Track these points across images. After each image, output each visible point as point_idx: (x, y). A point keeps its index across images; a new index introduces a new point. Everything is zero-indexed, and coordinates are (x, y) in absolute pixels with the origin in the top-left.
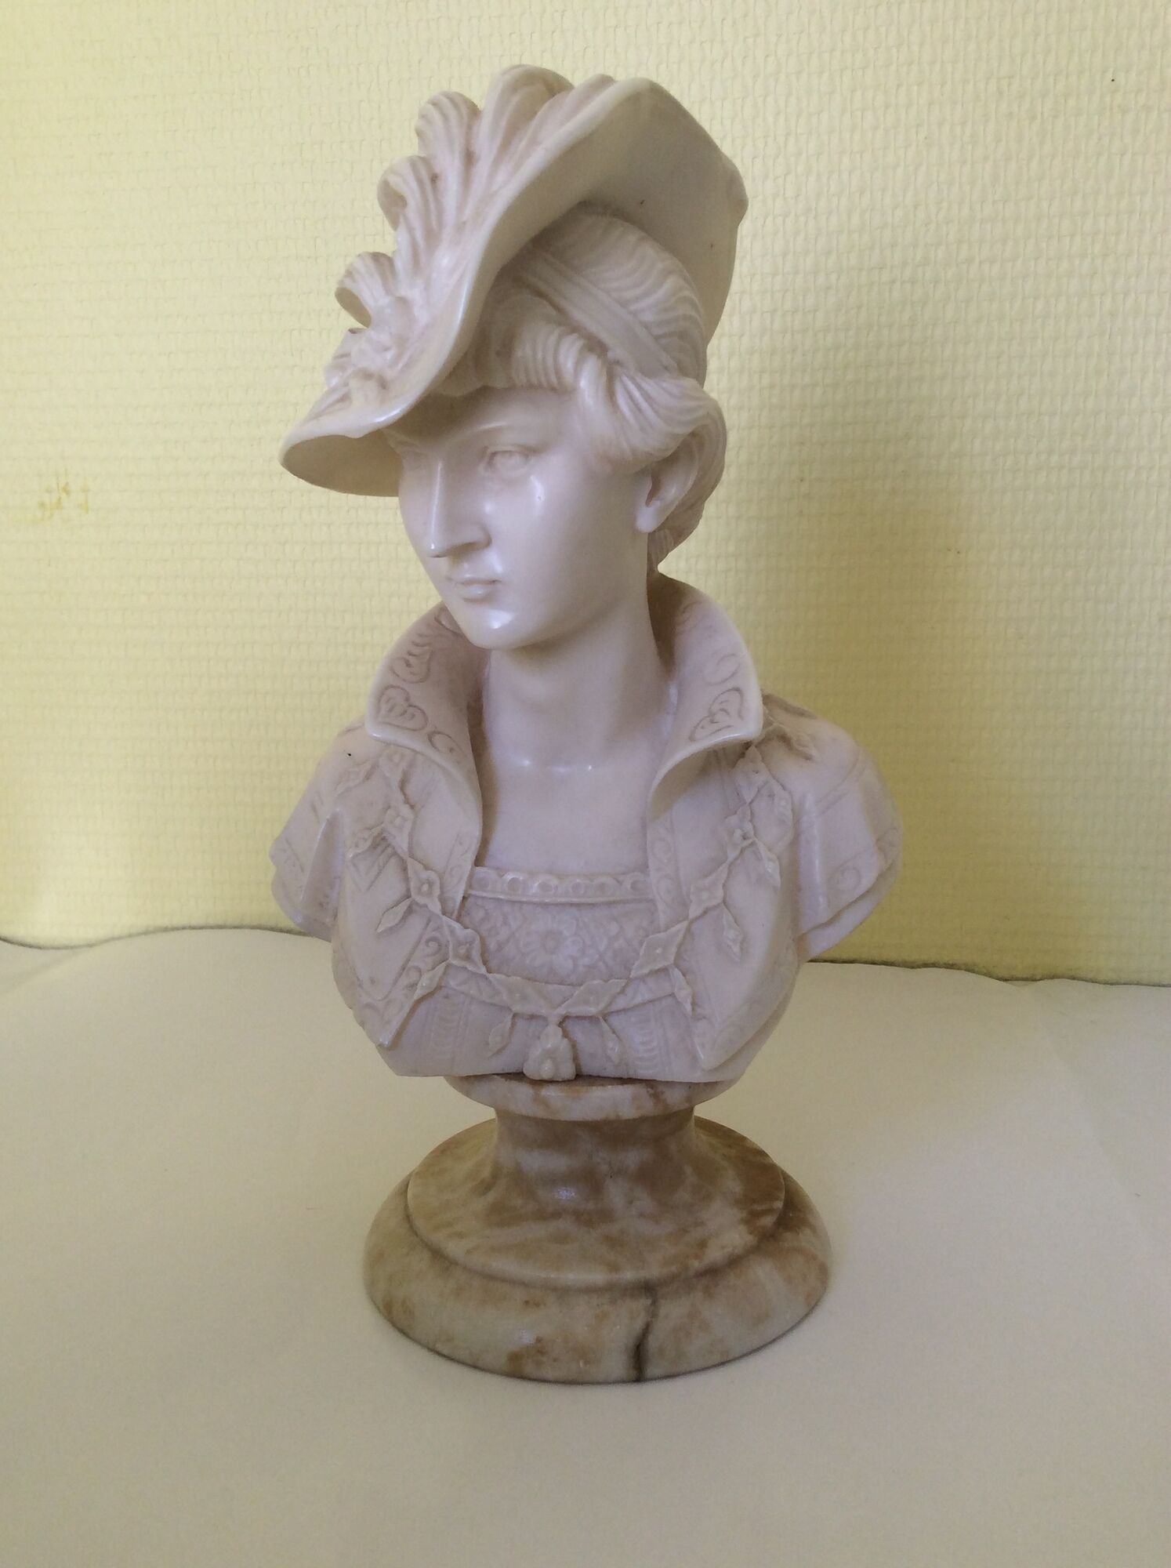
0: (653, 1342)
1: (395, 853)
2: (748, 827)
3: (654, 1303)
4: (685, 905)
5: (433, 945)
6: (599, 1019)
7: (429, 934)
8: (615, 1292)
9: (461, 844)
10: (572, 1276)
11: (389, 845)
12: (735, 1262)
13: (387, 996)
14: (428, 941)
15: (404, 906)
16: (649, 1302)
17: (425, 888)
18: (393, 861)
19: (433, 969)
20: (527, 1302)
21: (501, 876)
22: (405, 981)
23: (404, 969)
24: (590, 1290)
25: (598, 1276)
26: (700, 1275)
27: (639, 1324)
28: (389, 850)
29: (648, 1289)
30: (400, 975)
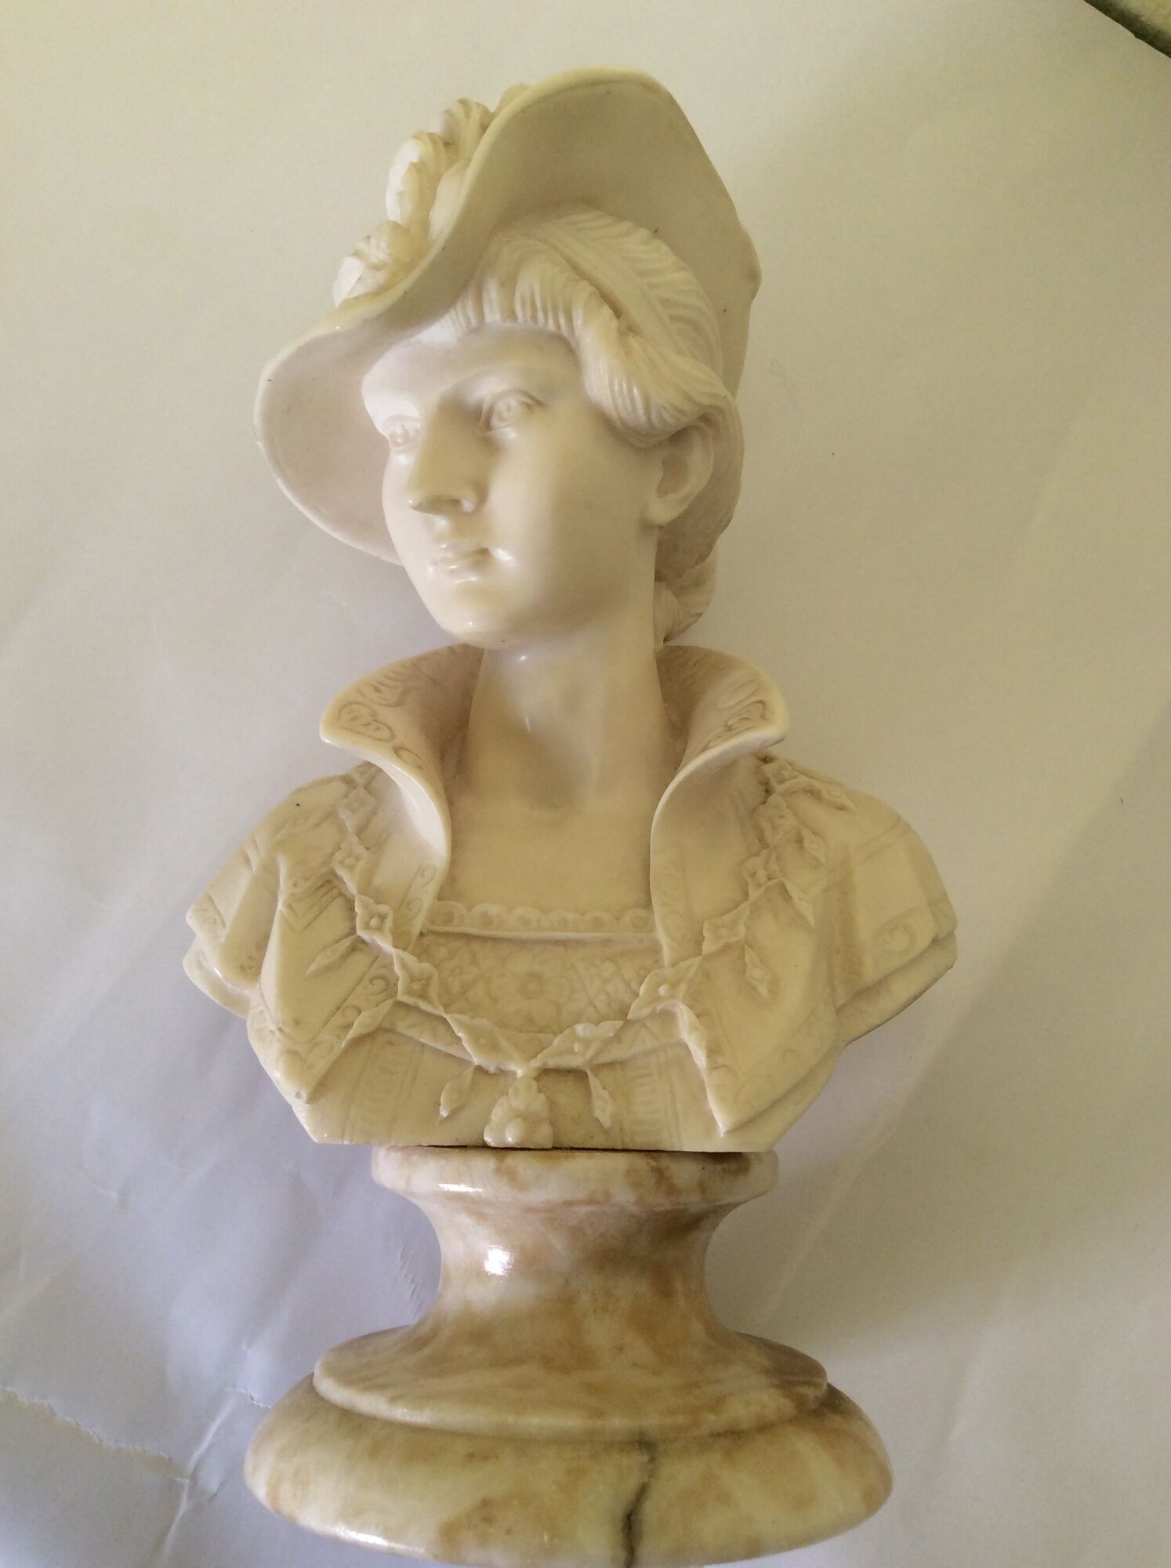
0: (650, 1512)
1: (341, 894)
2: (774, 866)
3: (652, 1460)
4: (699, 941)
5: (379, 985)
6: (586, 1073)
7: (373, 972)
8: (596, 1444)
9: (422, 876)
10: (535, 1421)
11: (334, 887)
12: (765, 1427)
13: (314, 1038)
14: (371, 980)
15: (347, 943)
16: (646, 1458)
17: (374, 922)
18: (339, 902)
19: (377, 1006)
20: (471, 1456)
21: (469, 910)
22: (338, 1020)
23: (339, 1008)
24: (561, 1441)
25: (572, 1422)
26: (717, 1435)
27: (632, 1484)
28: (335, 892)
29: (645, 1444)
30: (333, 1015)
